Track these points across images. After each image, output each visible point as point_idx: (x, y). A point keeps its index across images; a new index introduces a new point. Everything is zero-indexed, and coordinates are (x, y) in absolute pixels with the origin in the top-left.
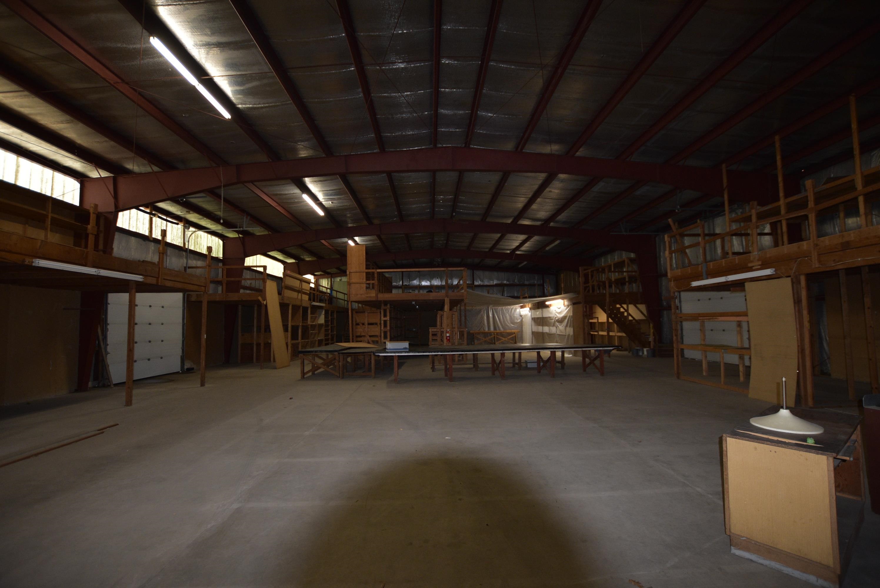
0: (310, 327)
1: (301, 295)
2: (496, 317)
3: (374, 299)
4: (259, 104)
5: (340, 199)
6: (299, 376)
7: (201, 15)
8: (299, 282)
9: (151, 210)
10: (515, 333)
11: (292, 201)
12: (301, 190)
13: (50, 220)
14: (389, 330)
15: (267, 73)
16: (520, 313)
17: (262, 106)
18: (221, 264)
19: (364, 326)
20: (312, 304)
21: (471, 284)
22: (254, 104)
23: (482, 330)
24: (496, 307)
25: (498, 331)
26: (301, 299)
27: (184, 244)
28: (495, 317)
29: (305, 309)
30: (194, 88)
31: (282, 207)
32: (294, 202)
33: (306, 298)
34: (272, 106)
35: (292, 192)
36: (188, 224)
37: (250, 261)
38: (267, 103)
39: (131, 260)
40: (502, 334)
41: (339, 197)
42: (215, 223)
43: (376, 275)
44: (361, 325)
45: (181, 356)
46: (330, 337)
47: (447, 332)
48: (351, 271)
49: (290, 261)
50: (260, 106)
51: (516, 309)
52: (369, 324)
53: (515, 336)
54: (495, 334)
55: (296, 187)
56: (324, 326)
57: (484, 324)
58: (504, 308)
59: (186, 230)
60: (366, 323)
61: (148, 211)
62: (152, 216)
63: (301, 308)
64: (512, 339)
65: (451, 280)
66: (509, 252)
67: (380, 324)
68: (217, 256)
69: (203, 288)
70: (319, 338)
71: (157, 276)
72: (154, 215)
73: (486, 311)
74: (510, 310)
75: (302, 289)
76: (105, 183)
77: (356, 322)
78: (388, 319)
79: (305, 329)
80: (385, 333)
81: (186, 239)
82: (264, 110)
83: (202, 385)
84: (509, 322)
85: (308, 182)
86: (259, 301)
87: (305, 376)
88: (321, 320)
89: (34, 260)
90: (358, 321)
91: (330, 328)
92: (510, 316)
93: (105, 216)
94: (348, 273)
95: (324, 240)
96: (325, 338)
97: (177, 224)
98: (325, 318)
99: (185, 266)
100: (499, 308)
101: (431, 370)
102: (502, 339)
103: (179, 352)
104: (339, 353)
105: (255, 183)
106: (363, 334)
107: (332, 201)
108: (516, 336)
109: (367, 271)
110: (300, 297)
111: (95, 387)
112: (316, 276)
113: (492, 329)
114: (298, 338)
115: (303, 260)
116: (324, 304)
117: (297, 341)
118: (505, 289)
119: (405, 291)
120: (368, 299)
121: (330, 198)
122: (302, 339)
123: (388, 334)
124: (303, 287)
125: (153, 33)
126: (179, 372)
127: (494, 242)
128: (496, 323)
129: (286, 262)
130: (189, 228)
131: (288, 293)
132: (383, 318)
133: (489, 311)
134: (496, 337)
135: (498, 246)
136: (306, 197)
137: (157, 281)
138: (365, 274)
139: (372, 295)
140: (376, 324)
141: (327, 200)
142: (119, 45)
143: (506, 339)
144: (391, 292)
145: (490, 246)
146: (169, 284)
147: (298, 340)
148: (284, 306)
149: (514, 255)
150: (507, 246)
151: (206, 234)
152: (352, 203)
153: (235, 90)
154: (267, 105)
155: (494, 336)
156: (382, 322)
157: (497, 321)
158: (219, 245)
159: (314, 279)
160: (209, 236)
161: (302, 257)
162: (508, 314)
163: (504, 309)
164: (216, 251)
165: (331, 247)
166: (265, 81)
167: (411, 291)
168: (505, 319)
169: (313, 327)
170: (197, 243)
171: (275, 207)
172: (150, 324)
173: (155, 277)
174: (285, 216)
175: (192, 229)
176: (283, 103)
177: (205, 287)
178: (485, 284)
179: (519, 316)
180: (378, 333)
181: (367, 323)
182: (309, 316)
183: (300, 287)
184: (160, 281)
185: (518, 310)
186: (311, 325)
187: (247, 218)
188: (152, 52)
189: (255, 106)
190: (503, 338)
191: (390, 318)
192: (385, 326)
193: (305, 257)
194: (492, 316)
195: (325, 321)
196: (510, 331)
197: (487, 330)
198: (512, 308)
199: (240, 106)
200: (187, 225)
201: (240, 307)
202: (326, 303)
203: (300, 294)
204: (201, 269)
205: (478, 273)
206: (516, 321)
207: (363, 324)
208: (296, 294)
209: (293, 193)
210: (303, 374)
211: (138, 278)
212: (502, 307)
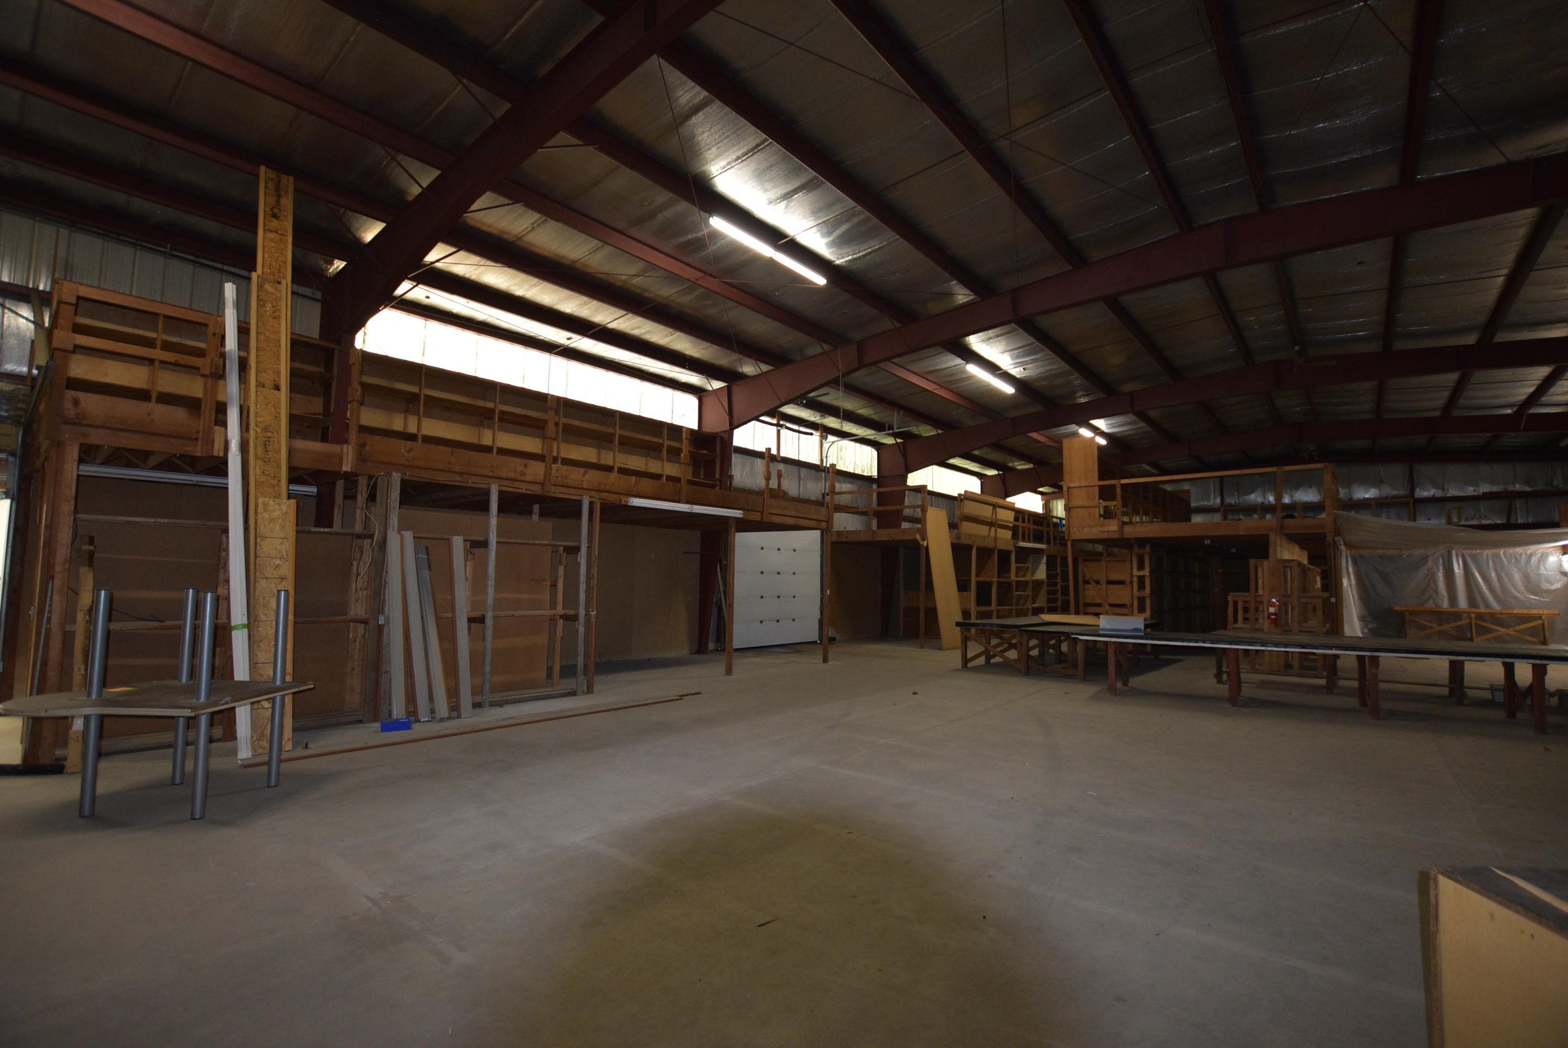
0: (1014, 584)
1: (996, 531)
2: (1477, 575)
3: (1116, 536)
4: (859, 252)
5: (1033, 361)
6: (958, 663)
7: (755, 170)
8: (991, 508)
9: (778, 421)
10: (1541, 617)
11: (958, 377)
12: (963, 359)
13: (665, 449)
14: (1149, 595)
15: (853, 208)
16: (1561, 566)
17: (864, 253)
18: (875, 486)
19: (1098, 585)
20: (1018, 545)
21: (1405, 497)
22: (853, 254)
23: (1430, 605)
24: (1474, 552)
25: (1482, 609)
26: (996, 538)
27: (822, 461)
28: (1473, 575)
29: (1004, 556)
30: (772, 261)
31: (945, 388)
32: (960, 379)
33: (1007, 535)
34: (876, 250)
35: (953, 364)
36: (826, 431)
37: (915, 479)
38: (870, 248)
39: (757, 490)
40: (1495, 618)
41: (1033, 357)
42: (861, 427)
43: (1119, 491)
44: (1094, 584)
45: (819, 620)
46: (1059, 603)
47: (1273, 605)
48: (1072, 485)
49: (992, 472)
50: (861, 254)
51: (1544, 557)
52: (1110, 582)
53: (1543, 624)
54: (1473, 616)
55: (954, 356)
56: (1045, 585)
57: (1436, 591)
58: (1502, 552)
59: (824, 441)
60: (1103, 581)
61: (775, 421)
62: (779, 428)
63: (996, 551)
64: (1533, 632)
65: (1346, 490)
66: (1509, 411)
67: (1131, 583)
68: (869, 475)
69: (824, 524)
70: (1035, 605)
71: (762, 510)
72: (781, 426)
73: (1443, 561)
74: (1524, 557)
75: (997, 519)
76: (717, 397)
77: (1083, 577)
78: (1148, 574)
79: (1005, 590)
80: (1142, 601)
81: (824, 455)
82: (868, 258)
83: (825, 660)
84: (1522, 589)
85: (976, 342)
86: (916, 540)
87: (969, 665)
88: (1041, 573)
89: (629, 499)
90: (1088, 577)
91: (1059, 588)
92: (1526, 577)
93: (721, 436)
94: (1065, 489)
95: (1036, 431)
96: (1049, 605)
97: (811, 434)
98: (1048, 569)
99: (823, 492)
100: (1486, 552)
101: (1215, 680)
102: (1497, 631)
103: (817, 613)
104: (1019, 631)
105: (894, 360)
106: (1098, 601)
107: (1024, 367)
108: (1546, 626)
109: (1101, 483)
110: (993, 534)
111: (717, 650)
112: (1046, 496)
113: (1463, 603)
114: (991, 603)
115: (1013, 469)
116: (1045, 546)
117: (988, 608)
118: (1518, 504)
119: (1230, 517)
120: (1105, 536)
121: (1018, 363)
122: (999, 604)
123: (1148, 602)
124: (999, 517)
125: (711, 212)
126: (816, 642)
127: (1447, 394)
128: (1475, 591)
129: (985, 475)
130: (826, 439)
131: (968, 528)
132: (1136, 572)
133: (1452, 560)
134: (1476, 623)
135: (1462, 402)
136: (973, 369)
137: (762, 516)
138: (1097, 489)
139: (1112, 528)
140: (1122, 583)
141: (1015, 366)
142: (690, 237)
143: (1511, 631)
144: (1189, 520)
145: (1441, 403)
146: (776, 520)
147: (990, 605)
148: (960, 551)
149: (1525, 418)
150: (1496, 397)
151: (853, 444)
152: (1059, 365)
153: (829, 242)
154: (870, 250)
155: (1468, 621)
156: (1135, 579)
157: (1480, 585)
158: (872, 457)
159: (1042, 500)
160: (858, 445)
161: (1010, 465)
162: (1515, 569)
163: (1502, 556)
164: (869, 467)
165: (1051, 444)
166: (856, 220)
167: (1241, 517)
168: (1506, 580)
169: (1021, 585)
170: (841, 458)
171: (935, 391)
172: (779, 573)
173: (759, 512)
174: (954, 402)
175: (831, 438)
176: (891, 240)
177: (827, 522)
178: (1449, 495)
179: (1559, 574)
180: (1126, 601)
181: (1105, 580)
182: (1013, 566)
183: (994, 516)
184: (764, 516)
185: (1553, 559)
186: (1017, 582)
187: (898, 413)
188: (715, 235)
189: (855, 256)
190: (1498, 628)
191: (1151, 572)
192: (1141, 586)
193: (1016, 464)
194: (1462, 572)
195: (1048, 575)
196: (1526, 611)
197: (1445, 605)
198: (1529, 552)
199: (837, 262)
200: (824, 434)
201: (902, 550)
202: (1048, 543)
203: (993, 529)
204: (847, 495)
205: (1427, 470)
206: (1546, 586)
207: (1098, 582)
208: (986, 528)
209: (955, 366)
210: (966, 661)
211: (737, 514)
212: (1495, 551)
